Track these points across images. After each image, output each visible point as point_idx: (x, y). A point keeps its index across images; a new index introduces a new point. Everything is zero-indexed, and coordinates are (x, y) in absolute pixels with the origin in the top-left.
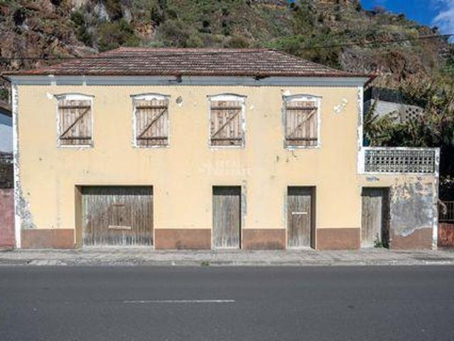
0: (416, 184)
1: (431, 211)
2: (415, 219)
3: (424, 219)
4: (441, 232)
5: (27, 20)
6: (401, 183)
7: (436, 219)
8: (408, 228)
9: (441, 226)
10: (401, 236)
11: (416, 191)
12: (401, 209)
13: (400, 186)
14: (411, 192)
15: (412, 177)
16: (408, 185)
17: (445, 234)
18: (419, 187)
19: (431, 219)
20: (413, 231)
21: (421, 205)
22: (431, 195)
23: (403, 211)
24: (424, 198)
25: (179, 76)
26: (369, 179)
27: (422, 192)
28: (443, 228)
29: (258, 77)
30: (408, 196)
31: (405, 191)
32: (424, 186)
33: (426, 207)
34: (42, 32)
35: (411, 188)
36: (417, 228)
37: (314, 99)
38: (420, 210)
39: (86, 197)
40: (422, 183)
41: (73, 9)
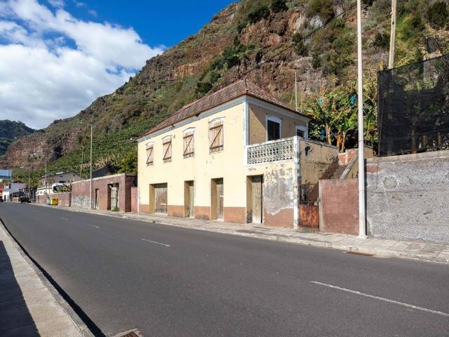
0: (281, 170)
1: (292, 194)
2: (280, 201)
3: (288, 201)
4: (301, 213)
5: (263, 57)
6: (270, 170)
7: (296, 201)
8: (276, 209)
9: (301, 207)
10: (271, 215)
11: (280, 177)
12: (270, 192)
13: (269, 173)
14: (277, 178)
15: (277, 165)
16: (274, 172)
17: (305, 215)
18: (282, 173)
19: (292, 201)
20: (279, 211)
21: (284, 188)
22: (291, 179)
23: (272, 193)
24: (286, 182)
25: (172, 125)
26: (250, 170)
27: (285, 177)
28: (304, 209)
29: (197, 115)
30: (275, 181)
31: (273, 177)
32: (286, 172)
33: (288, 190)
34: (272, 61)
35: (277, 175)
36: (282, 209)
37: (222, 120)
38: (284, 192)
39: (157, 190)
40: (285, 169)
41: (295, 32)
